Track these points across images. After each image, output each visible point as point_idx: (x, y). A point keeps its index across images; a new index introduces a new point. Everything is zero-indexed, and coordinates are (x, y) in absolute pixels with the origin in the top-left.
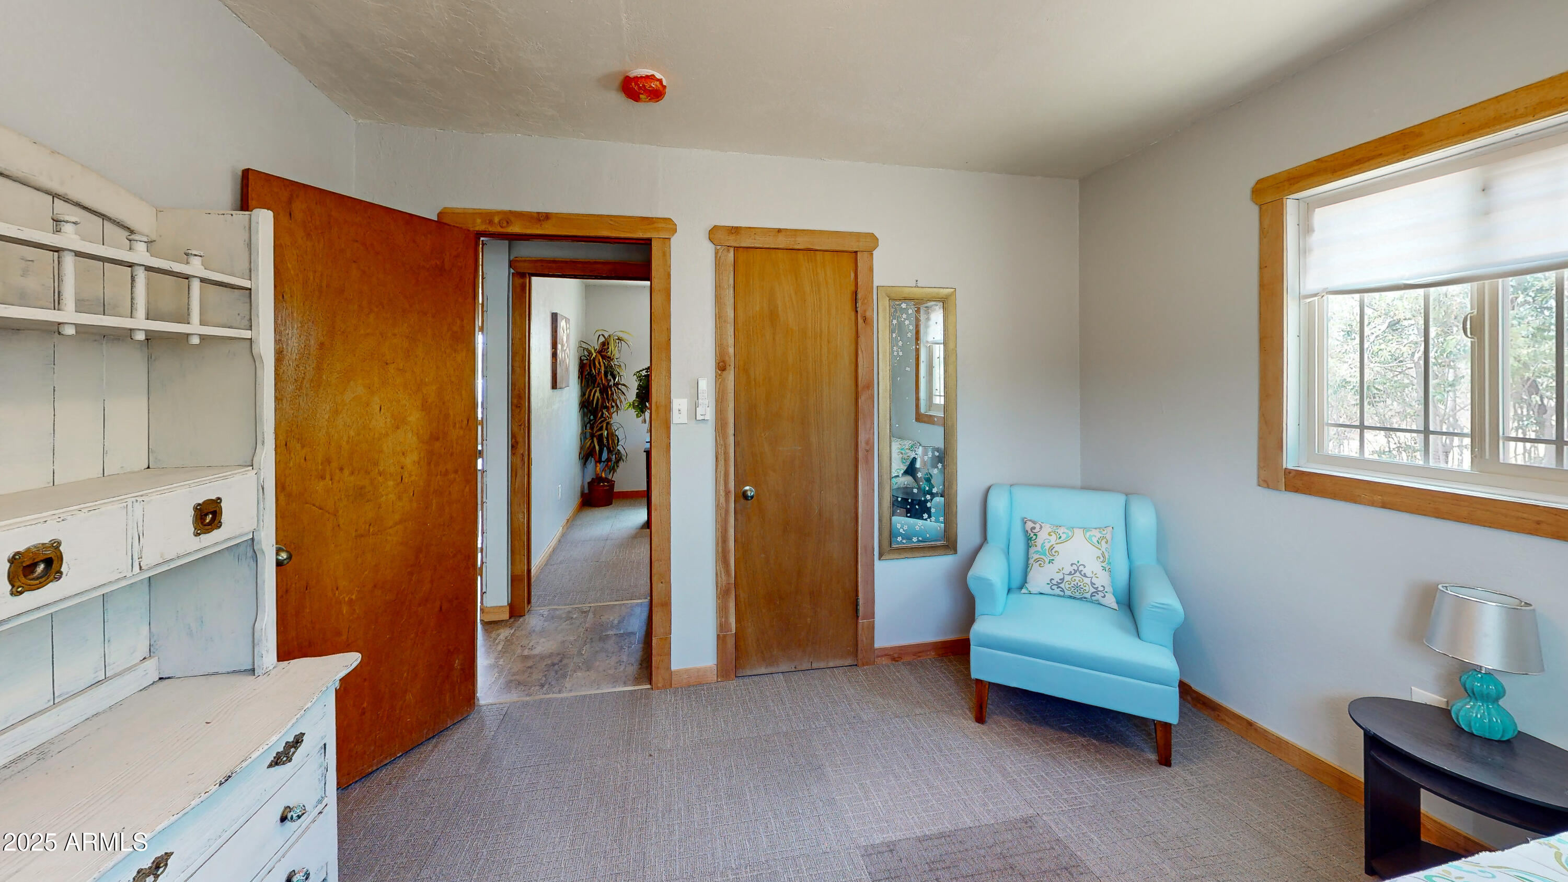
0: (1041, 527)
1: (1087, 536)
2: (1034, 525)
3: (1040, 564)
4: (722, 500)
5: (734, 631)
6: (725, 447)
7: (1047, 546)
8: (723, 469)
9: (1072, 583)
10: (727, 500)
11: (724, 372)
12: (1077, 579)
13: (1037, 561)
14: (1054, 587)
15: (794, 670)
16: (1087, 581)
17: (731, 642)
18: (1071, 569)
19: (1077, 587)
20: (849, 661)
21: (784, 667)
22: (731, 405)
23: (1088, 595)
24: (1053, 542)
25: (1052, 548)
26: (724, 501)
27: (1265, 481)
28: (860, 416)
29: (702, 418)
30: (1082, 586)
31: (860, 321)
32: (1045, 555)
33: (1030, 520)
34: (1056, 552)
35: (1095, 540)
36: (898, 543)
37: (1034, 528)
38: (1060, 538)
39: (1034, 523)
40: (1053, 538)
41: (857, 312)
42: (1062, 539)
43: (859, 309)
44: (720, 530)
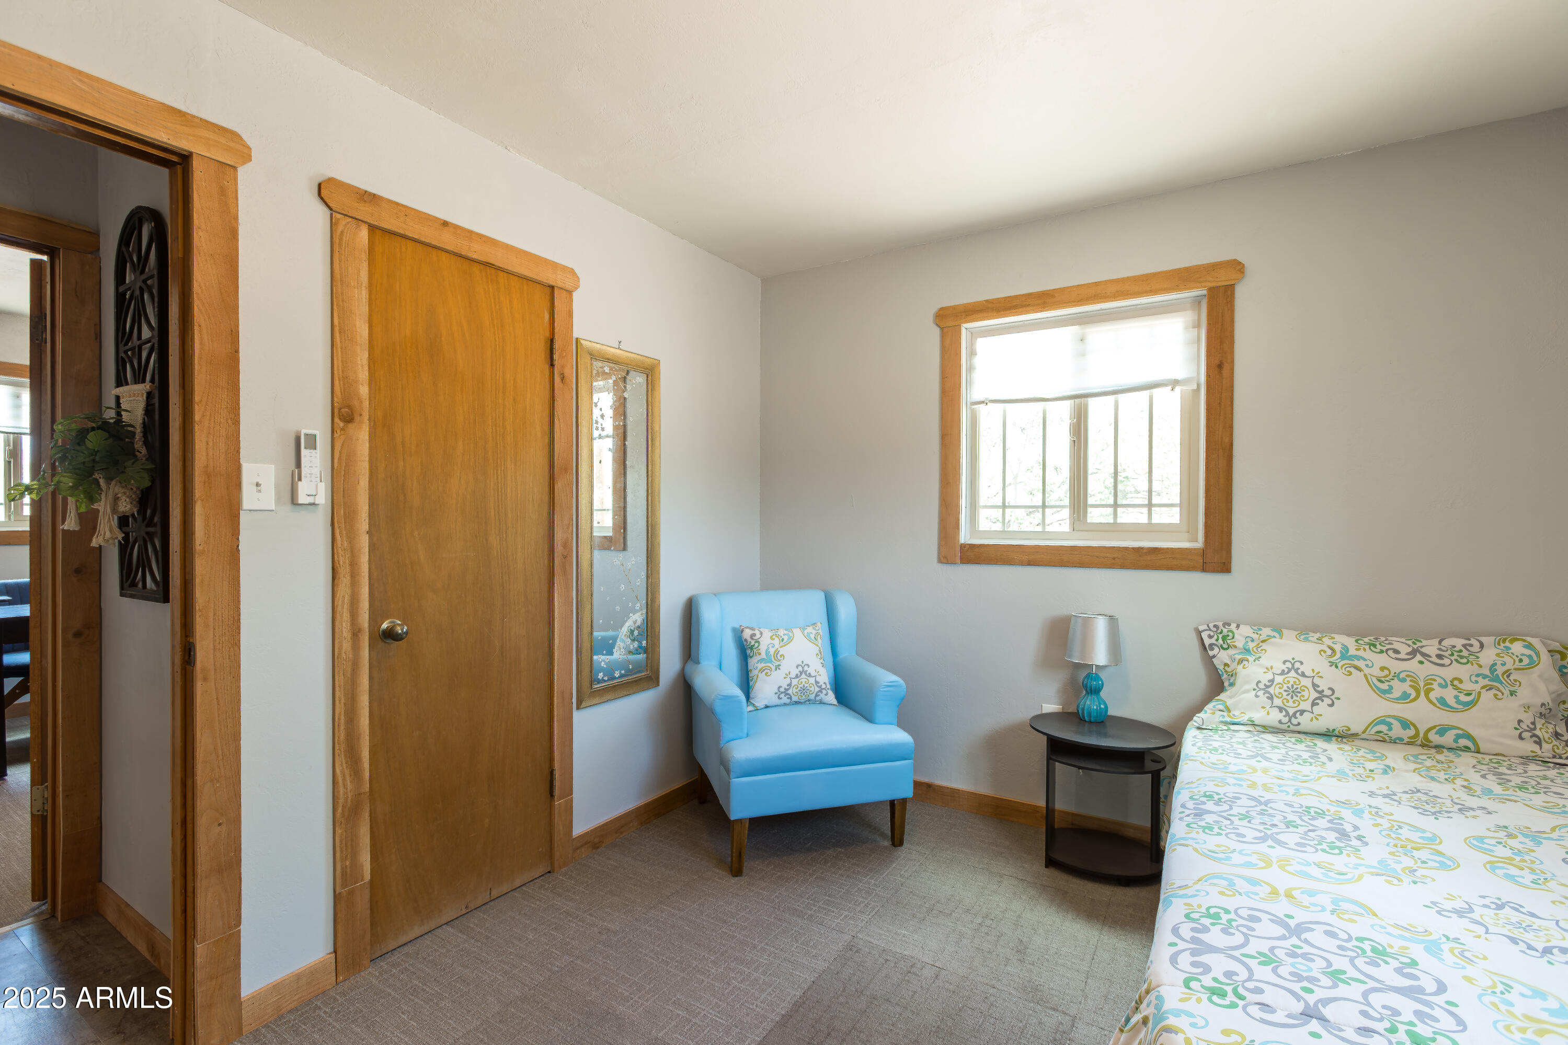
0: (761, 633)
1: (806, 634)
2: (753, 632)
3: (767, 673)
4: (346, 646)
5: (367, 877)
6: (352, 552)
7: (772, 651)
8: (349, 591)
9: (799, 686)
10: (356, 647)
11: (350, 425)
12: (803, 681)
13: (762, 671)
14: (782, 696)
15: (464, 911)
16: (812, 680)
17: (362, 901)
18: (796, 671)
19: (804, 690)
20: (542, 870)
21: (449, 914)
22: (364, 482)
23: (812, 697)
24: (777, 646)
25: (777, 652)
26: (349, 648)
27: (945, 557)
28: (557, 508)
29: (310, 500)
30: (808, 688)
31: (557, 379)
32: (771, 662)
33: (747, 627)
34: (781, 656)
35: (812, 636)
36: (599, 682)
37: (754, 635)
38: (783, 640)
39: (752, 629)
40: (776, 641)
41: (552, 365)
42: (785, 641)
43: (556, 363)
44: (343, 701)
